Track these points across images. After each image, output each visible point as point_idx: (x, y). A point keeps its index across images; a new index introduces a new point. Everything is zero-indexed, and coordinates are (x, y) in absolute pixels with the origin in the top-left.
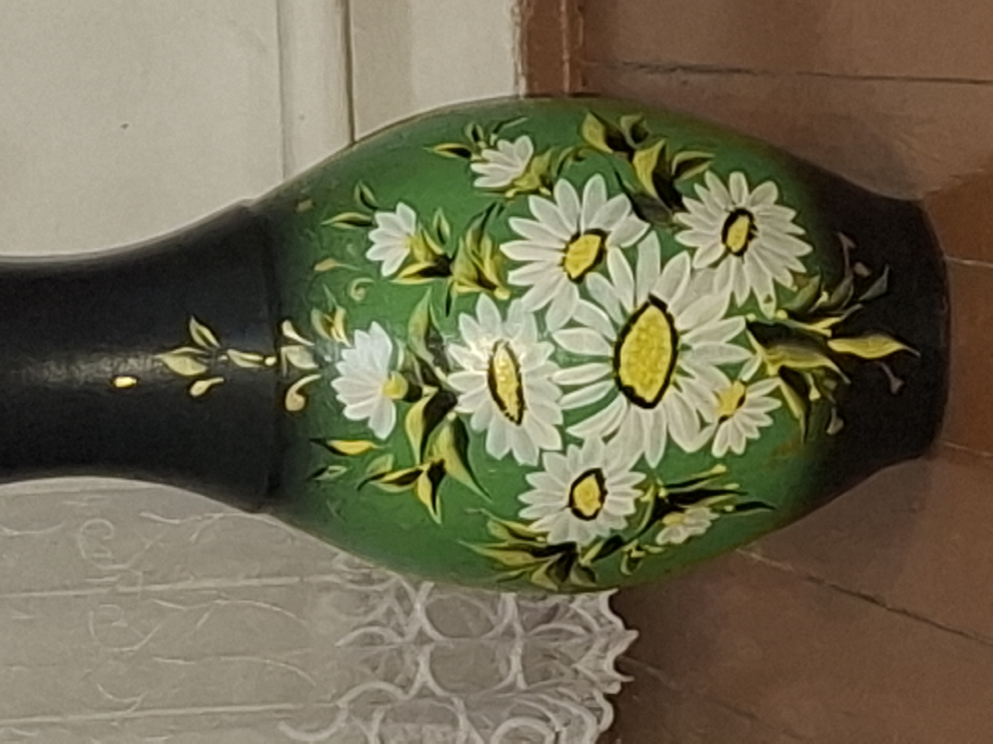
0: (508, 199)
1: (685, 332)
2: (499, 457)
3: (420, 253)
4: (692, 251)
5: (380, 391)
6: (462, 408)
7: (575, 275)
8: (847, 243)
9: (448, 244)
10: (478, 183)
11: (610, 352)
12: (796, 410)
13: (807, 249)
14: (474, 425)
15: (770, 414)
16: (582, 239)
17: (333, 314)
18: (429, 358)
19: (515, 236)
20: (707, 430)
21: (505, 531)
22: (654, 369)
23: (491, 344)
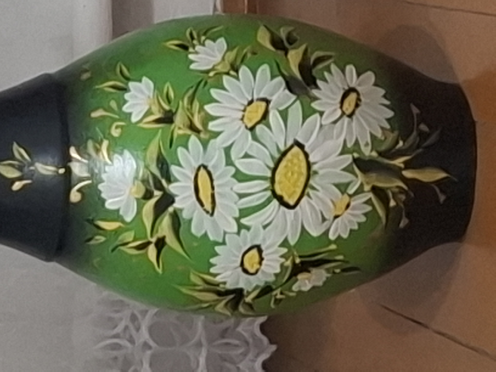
0: (210, 77)
1: (315, 163)
2: (199, 235)
3: (155, 109)
4: (321, 114)
5: (127, 192)
6: (177, 205)
7: (250, 125)
8: (415, 110)
9: (172, 104)
10: (192, 67)
11: (269, 174)
12: (381, 212)
13: (390, 114)
14: (185, 215)
16: (254, 104)
17: (101, 143)
18: (157, 173)
19: (213, 100)
20: (326, 223)
21: (199, 279)
22: (295, 185)
23: (196, 166)
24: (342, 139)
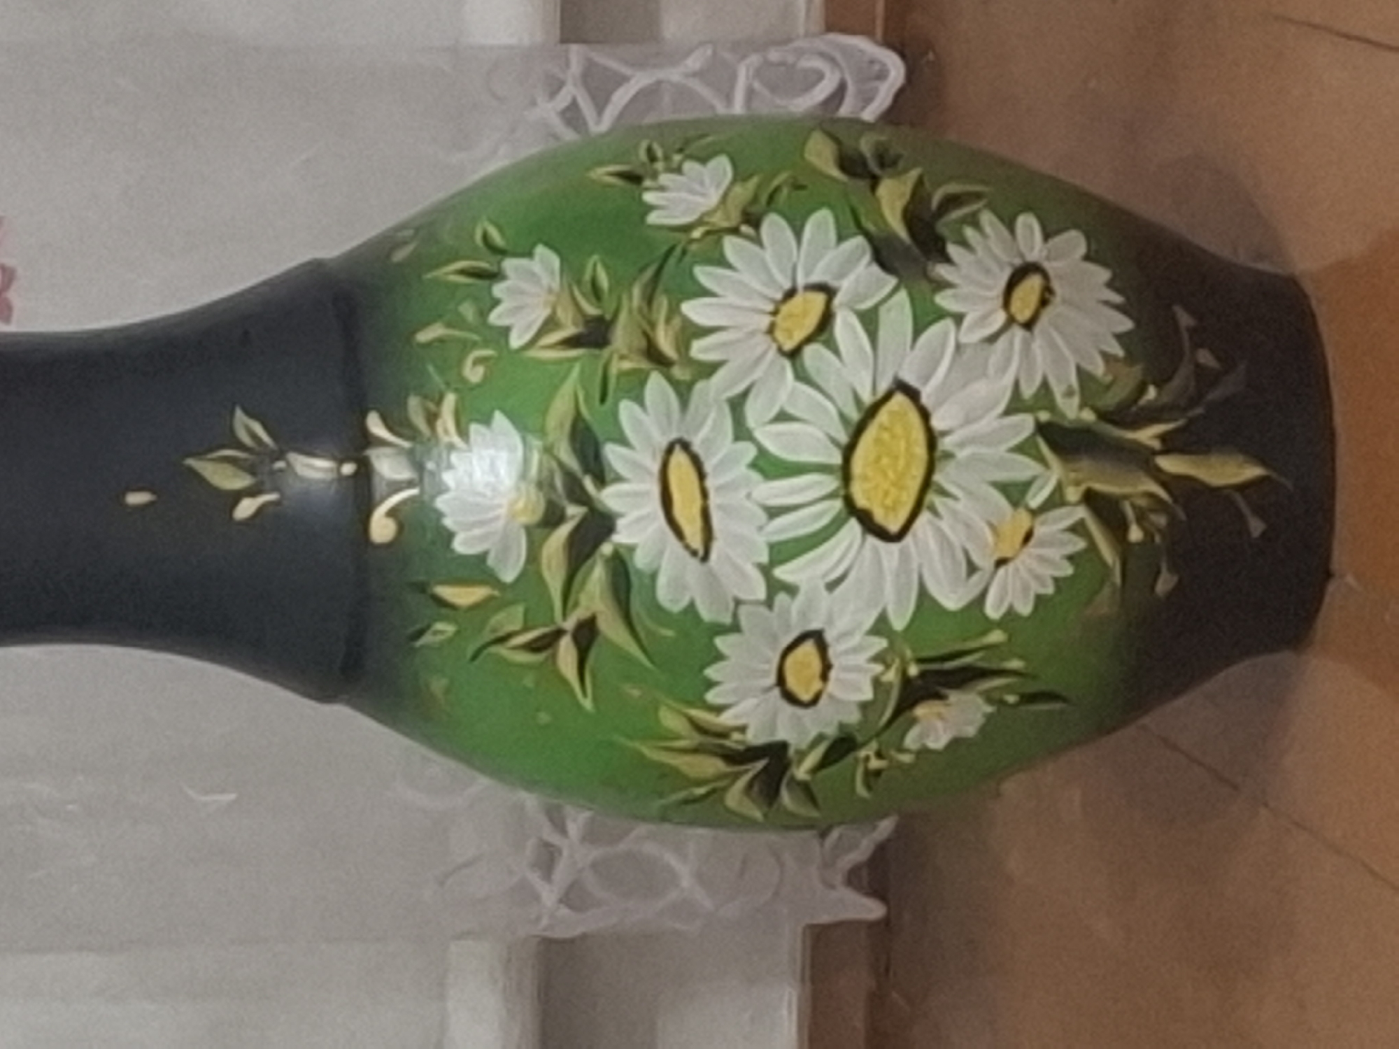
0: (692, 241)
1: (944, 434)
2: (676, 609)
3: (565, 314)
4: (958, 319)
5: (502, 512)
6: (622, 536)
7: (789, 345)
8: (1185, 320)
9: (605, 301)
10: (653, 218)
11: (836, 459)
12: (1108, 553)
13: (1126, 324)
14: (640, 561)
15: (1071, 558)
16: (798, 298)
17: (439, 401)
18: (573, 464)
19: (703, 292)
20: (975, 578)
21: (684, 720)
22: (899, 486)
23: (663, 442)
24: (1008, 380)
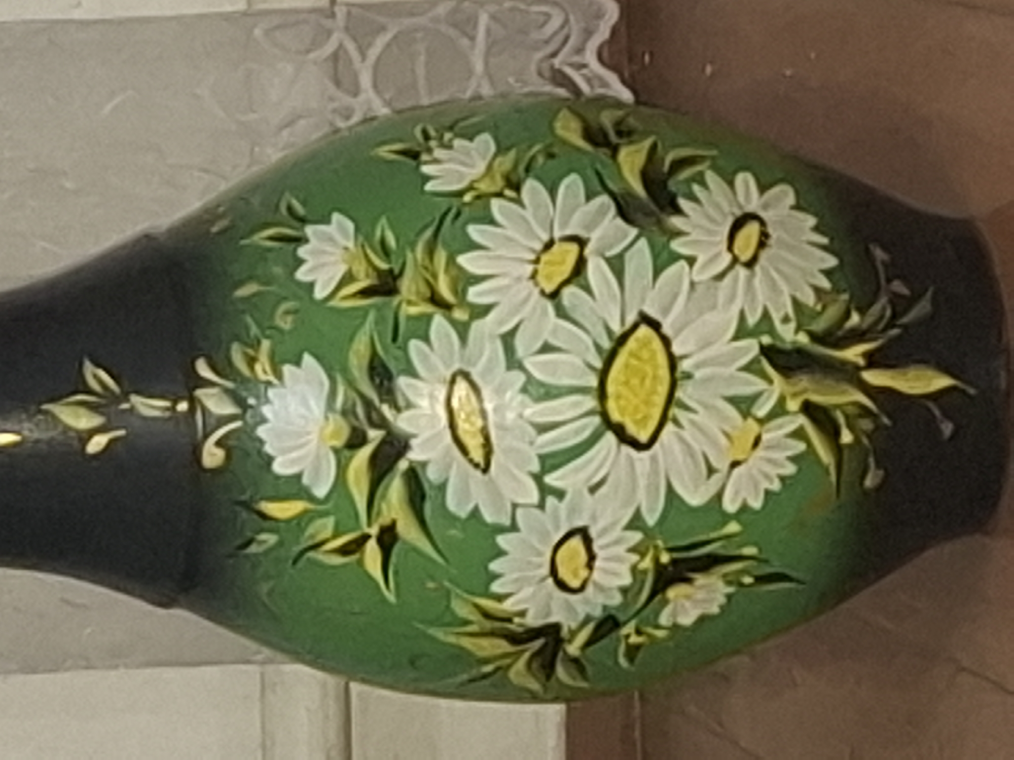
0: (465, 204)
1: (683, 357)
2: (463, 514)
3: (360, 269)
4: (691, 261)
5: (314, 437)
6: (415, 455)
7: (549, 288)
8: (880, 255)
9: (393, 257)
10: (429, 187)
11: (593, 382)
12: (825, 455)
13: (831, 262)
14: (432, 475)
16: (556, 248)
17: (256, 344)
18: (373, 395)
19: (474, 246)
20: (716, 477)
21: (474, 610)
22: (648, 403)
23: (448, 375)
24: (735, 310)
